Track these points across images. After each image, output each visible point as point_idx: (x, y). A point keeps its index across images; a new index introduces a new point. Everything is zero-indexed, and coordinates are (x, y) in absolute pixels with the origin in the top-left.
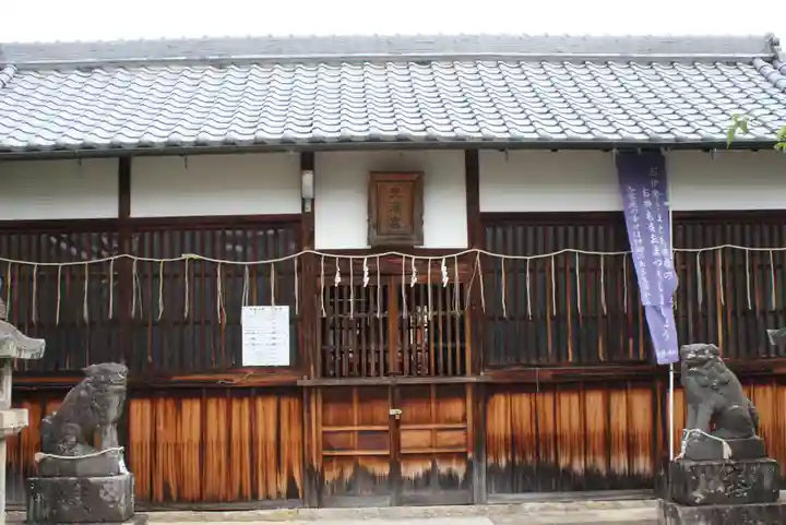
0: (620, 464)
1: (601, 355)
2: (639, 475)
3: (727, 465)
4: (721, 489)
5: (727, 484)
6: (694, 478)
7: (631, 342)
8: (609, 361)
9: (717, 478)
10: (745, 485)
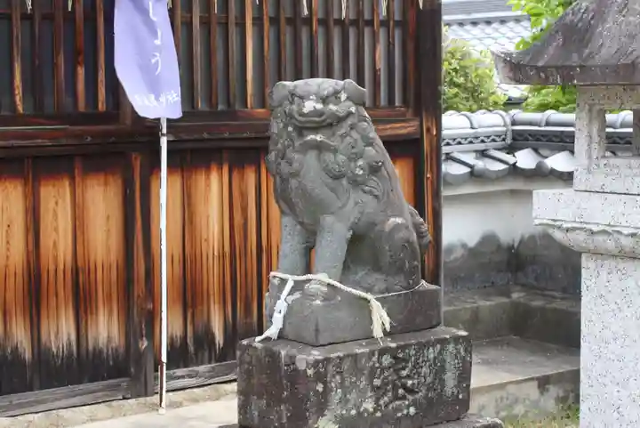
0: (61, 331)
1: (18, 99)
2: (98, 353)
3: (383, 352)
4: (369, 405)
5: (379, 392)
6: (320, 387)
7: (81, 71)
8: (37, 113)
9: (363, 383)
10: (411, 391)
